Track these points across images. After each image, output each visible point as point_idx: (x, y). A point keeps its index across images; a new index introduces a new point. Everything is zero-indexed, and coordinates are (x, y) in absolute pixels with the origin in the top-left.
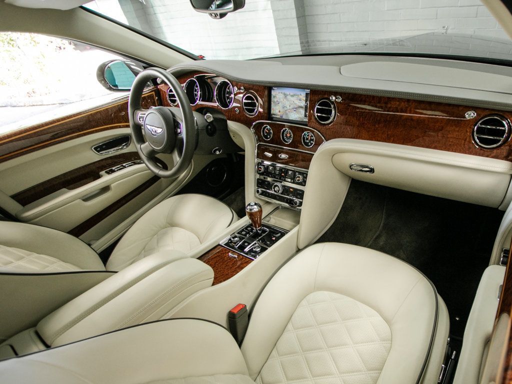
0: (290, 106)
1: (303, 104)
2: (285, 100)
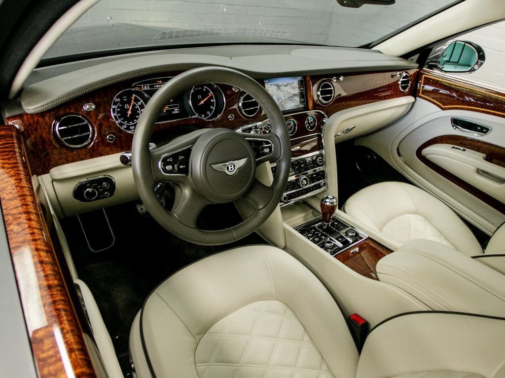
0: (285, 97)
1: (297, 91)
2: (278, 92)
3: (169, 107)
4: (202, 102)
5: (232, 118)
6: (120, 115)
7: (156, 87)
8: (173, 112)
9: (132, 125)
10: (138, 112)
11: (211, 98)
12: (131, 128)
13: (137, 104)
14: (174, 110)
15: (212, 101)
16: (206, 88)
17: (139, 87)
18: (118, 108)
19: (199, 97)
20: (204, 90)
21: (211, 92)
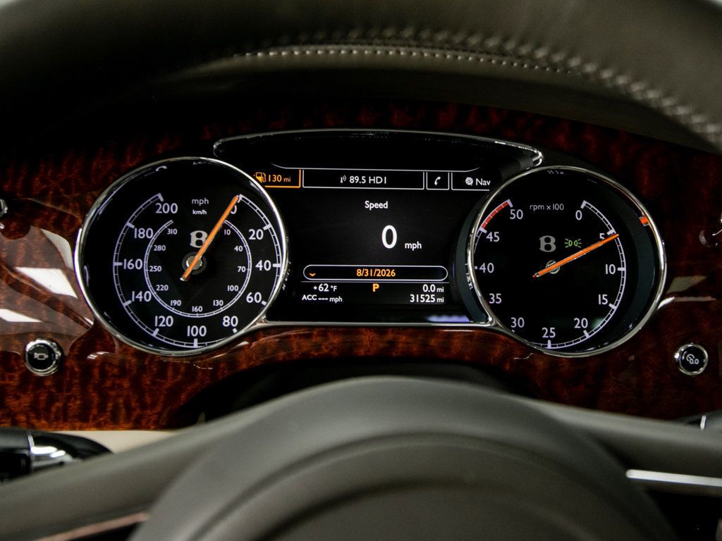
3: (401, 273)
4: (553, 267)
5: (693, 361)
6: (158, 269)
7: (347, 183)
8: (413, 299)
9: (198, 322)
10: (241, 269)
11: (608, 253)
12: (190, 331)
13: (247, 235)
14: (418, 289)
15: (610, 269)
16: (585, 210)
17: (285, 174)
18: (158, 242)
19: (547, 243)
20: (579, 216)
21: (612, 231)
